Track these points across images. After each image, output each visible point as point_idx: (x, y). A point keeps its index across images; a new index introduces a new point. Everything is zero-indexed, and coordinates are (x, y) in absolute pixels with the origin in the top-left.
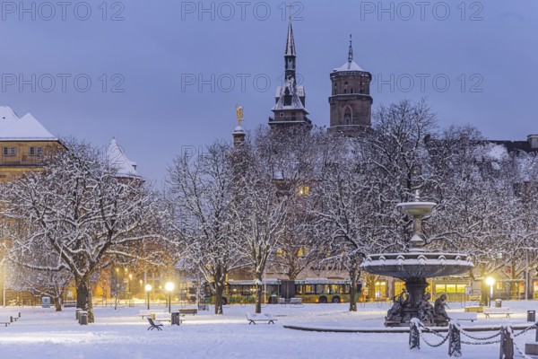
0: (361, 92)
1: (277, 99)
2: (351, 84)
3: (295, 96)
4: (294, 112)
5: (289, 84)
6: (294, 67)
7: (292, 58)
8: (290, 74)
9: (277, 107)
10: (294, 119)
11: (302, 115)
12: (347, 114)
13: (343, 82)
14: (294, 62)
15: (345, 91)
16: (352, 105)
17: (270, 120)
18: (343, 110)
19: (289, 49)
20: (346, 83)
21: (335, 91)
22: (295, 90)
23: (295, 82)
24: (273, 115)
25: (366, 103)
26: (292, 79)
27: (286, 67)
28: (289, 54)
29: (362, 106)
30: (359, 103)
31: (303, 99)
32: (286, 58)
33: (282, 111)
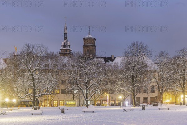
0: (92, 44)
1: (62, 46)
2: (89, 42)
3: (67, 45)
4: (66, 50)
5: (65, 41)
6: (67, 36)
7: (66, 33)
8: (66, 38)
9: (61, 48)
10: (66, 52)
11: (69, 51)
12: (88, 51)
13: (87, 41)
14: (67, 34)
15: (87, 44)
16: (89, 48)
17: (59, 52)
18: (87, 50)
19: (65, 30)
20: (88, 41)
21: (84, 44)
22: (67, 43)
23: (67, 41)
24: (60, 51)
25: (94, 47)
26: (66, 40)
27: (65, 36)
28: (65, 32)
29: (92, 48)
30: (91, 47)
31: (69, 46)
32: (65, 33)
33: (63, 49)
